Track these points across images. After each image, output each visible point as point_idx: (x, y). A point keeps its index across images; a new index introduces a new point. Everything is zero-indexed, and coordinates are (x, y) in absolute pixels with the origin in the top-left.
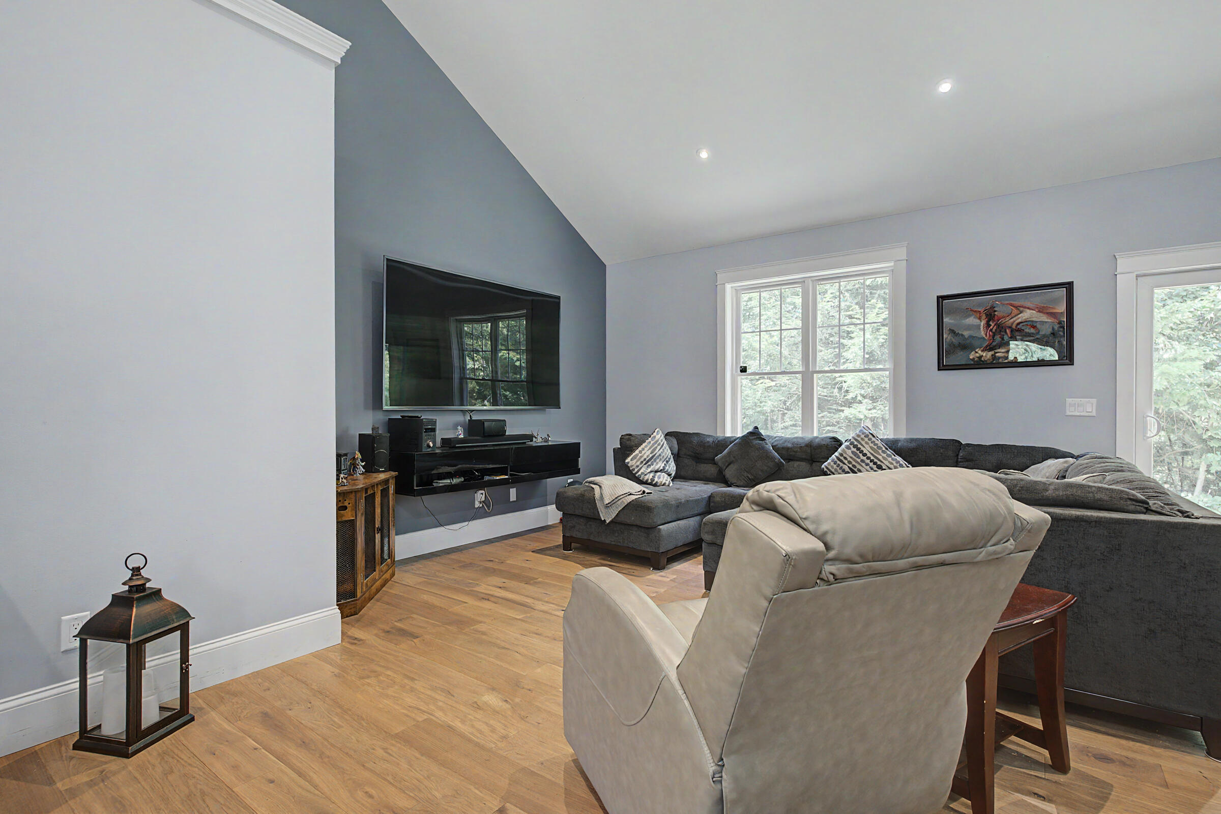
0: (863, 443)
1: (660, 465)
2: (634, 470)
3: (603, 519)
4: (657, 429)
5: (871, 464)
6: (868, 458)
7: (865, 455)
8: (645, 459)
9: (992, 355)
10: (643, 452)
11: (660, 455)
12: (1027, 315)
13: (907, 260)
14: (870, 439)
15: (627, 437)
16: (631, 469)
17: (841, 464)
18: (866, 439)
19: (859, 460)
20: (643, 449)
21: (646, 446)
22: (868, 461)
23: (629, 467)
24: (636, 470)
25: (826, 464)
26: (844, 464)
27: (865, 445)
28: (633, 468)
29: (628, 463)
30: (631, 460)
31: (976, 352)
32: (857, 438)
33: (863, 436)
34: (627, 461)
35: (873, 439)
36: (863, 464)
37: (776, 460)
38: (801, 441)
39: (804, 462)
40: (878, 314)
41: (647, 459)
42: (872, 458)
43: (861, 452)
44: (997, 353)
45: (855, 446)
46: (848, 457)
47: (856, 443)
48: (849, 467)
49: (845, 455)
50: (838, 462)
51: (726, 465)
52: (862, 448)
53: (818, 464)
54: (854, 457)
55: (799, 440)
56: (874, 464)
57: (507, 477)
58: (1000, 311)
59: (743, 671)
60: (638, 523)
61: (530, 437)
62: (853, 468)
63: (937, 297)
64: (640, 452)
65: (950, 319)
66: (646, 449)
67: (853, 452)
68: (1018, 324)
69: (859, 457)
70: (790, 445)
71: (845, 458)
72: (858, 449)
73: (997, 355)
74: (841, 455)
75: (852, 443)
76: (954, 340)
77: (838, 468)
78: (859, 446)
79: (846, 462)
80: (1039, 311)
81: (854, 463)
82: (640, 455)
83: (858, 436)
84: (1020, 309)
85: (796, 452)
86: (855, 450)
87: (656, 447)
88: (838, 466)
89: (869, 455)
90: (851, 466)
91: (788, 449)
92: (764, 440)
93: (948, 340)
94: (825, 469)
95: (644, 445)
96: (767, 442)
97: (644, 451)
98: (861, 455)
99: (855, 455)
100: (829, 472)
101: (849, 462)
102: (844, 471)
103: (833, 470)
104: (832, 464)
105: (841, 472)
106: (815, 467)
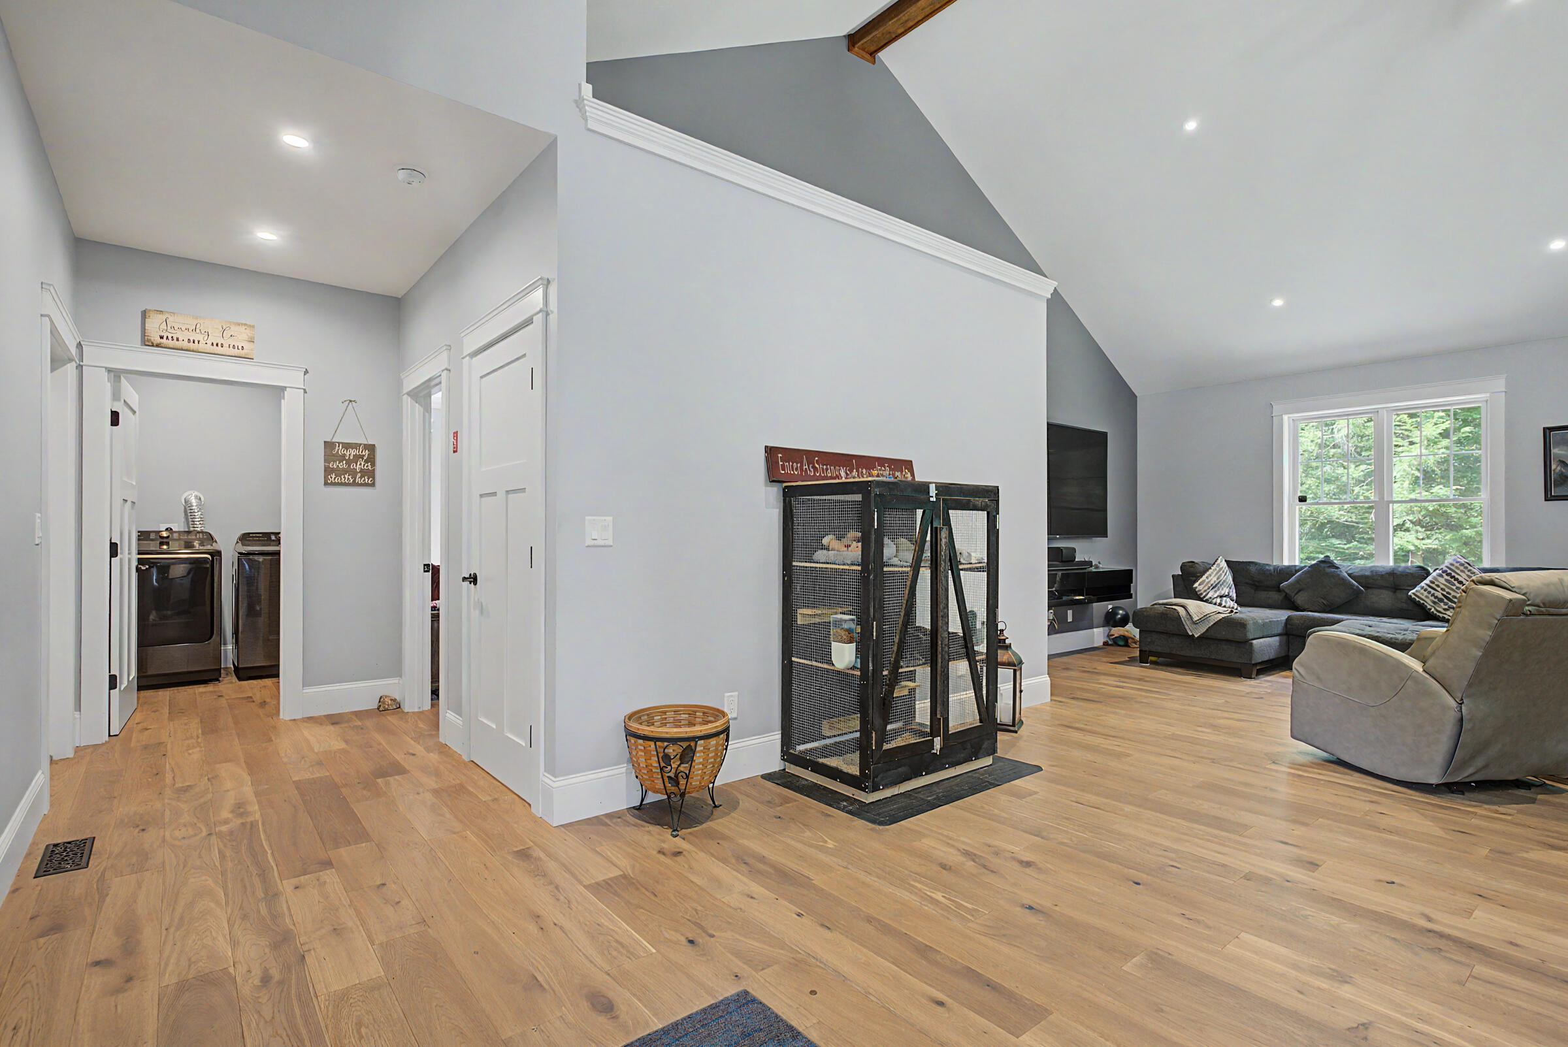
0: (1458, 572)
1: (1225, 591)
2: (1202, 594)
3: (1190, 634)
4: (1221, 557)
7: (1461, 582)
8: (1212, 585)
10: (1210, 579)
11: (1224, 581)
13: (1505, 392)
14: (1466, 568)
15: (1191, 564)
16: (1198, 593)
17: (1433, 591)
18: (1462, 568)
19: (1454, 588)
20: (1210, 575)
21: (1212, 573)
23: (1196, 592)
24: (1204, 594)
25: (1412, 591)
26: (1436, 591)
27: (1460, 573)
28: (1202, 592)
29: (1196, 587)
30: (1199, 585)
32: (1450, 566)
33: (1458, 565)
34: (1194, 586)
35: (1470, 568)
37: (1355, 587)
38: (1381, 570)
39: (1383, 590)
40: (1436, 424)
41: (1214, 585)
43: (1456, 579)
45: (1448, 574)
46: (1442, 585)
47: (1449, 571)
48: (1442, 594)
49: (1438, 583)
50: (1429, 589)
51: (1296, 592)
52: (1457, 577)
53: (1405, 591)
54: (1448, 584)
55: (1378, 569)
57: (1082, 597)
59: (1481, 654)
60: (1230, 637)
61: (1090, 564)
62: (1448, 595)
63: (1544, 428)
64: (1207, 578)
65: (1559, 450)
66: (1213, 575)
67: (1446, 580)
69: (1454, 585)
70: (1368, 573)
71: (1438, 586)
72: (1453, 577)
74: (1432, 582)
75: (1444, 572)
76: (1564, 471)
77: (1429, 595)
78: (1453, 574)
79: (1439, 589)
81: (1447, 590)
82: (1207, 581)
83: (1452, 565)
85: (1376, 580)
86: (1448, 578)
87: (1221, 574)
88: (1429, 592)
90: (1445, 593)
91: (1366, 577)
92: (1337, 568)
93: (1557, 471)
94: (1413, 596)
95: (1210, 571)
96: (1341, 570)
97: (1210, 577)
98: (1456, 582)
99: (1449, 583)
100: (1417, 599)
101: (1442, 589)
102: (1436, 597)
103: (1423, 597)
104: (1422, 591)
105: (1433, 598)
106: (1399, 594)
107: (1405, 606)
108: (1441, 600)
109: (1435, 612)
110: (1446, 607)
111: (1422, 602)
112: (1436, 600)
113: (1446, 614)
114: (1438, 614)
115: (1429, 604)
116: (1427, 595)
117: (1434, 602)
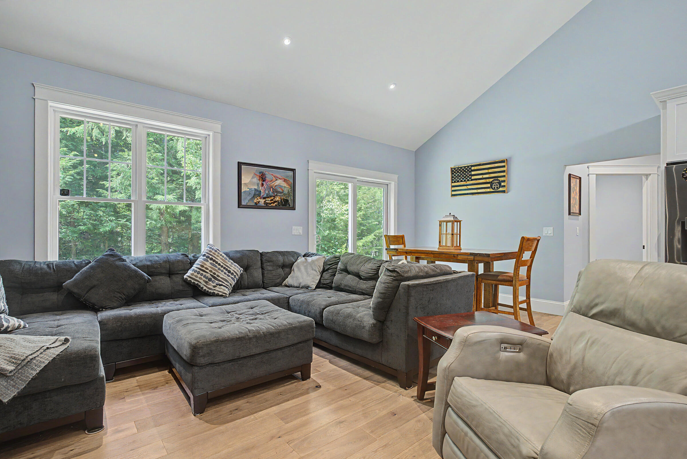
0: (215, 256)
5: (225, 271)
6: (222, 266)
7: (219, 264)
9: (264, 202)
12: (279, 182)
17: (204, 273)
18: (217, 253)
19: (217, 269)
22: (222, 269)
25: (186, 274)
26: (207, 273)
31: (258, 199)
33: (213, 251)
35: (220, 253)
36: (220, 271)
39: (163, 276)
42: (224, 266)
43: (217, 263)
44: (267, 200)
46: (208, 267)
47: (210, 257)
48: (210, 274)
49: (205, 266)
50: (201, 272)
52: (217, 260)
53: (180, 275)
56: (226, 270)
58: (269, 177)
63: (238, 162)
67: (211, 263)
68: (276, 186)
69: (216, 266)
72: (214, 261)
73: (266, 201)
74: (200, 266)
77: (202, 277)
79: (208, 271)
80: (284, 181)
81: (213, 271)
84: (277, 178)
85: (157, 268)
86: (212, 261)
88: (202, 275)
89: (222, 264)
90: (212, 274)
92: (125, 261)
94: (187, 278)
98: (217, 265)
99: (213, 266)
100: (193, 281)
101: (211, 271)
102: (207, 278)
103: (198, 279)
104: (196, 274)
105: (204, 279)
106: (177, 279)
107: (181, 288)
108: (210, 280)
109: (207, 290)
110: (215, 284)
111: (196, 282)
112: (207, 280)
113: (215, 290)
114: (210, 291)
115: (202, 284)
116: (200, 276)
117: (206, 282)
